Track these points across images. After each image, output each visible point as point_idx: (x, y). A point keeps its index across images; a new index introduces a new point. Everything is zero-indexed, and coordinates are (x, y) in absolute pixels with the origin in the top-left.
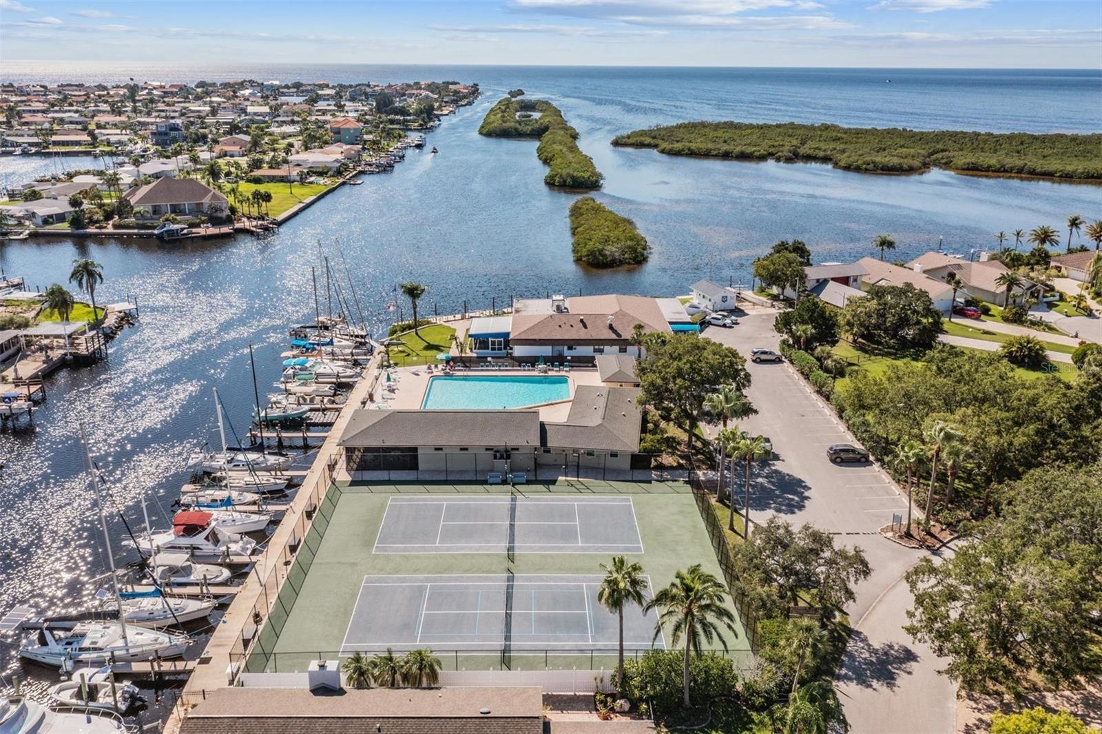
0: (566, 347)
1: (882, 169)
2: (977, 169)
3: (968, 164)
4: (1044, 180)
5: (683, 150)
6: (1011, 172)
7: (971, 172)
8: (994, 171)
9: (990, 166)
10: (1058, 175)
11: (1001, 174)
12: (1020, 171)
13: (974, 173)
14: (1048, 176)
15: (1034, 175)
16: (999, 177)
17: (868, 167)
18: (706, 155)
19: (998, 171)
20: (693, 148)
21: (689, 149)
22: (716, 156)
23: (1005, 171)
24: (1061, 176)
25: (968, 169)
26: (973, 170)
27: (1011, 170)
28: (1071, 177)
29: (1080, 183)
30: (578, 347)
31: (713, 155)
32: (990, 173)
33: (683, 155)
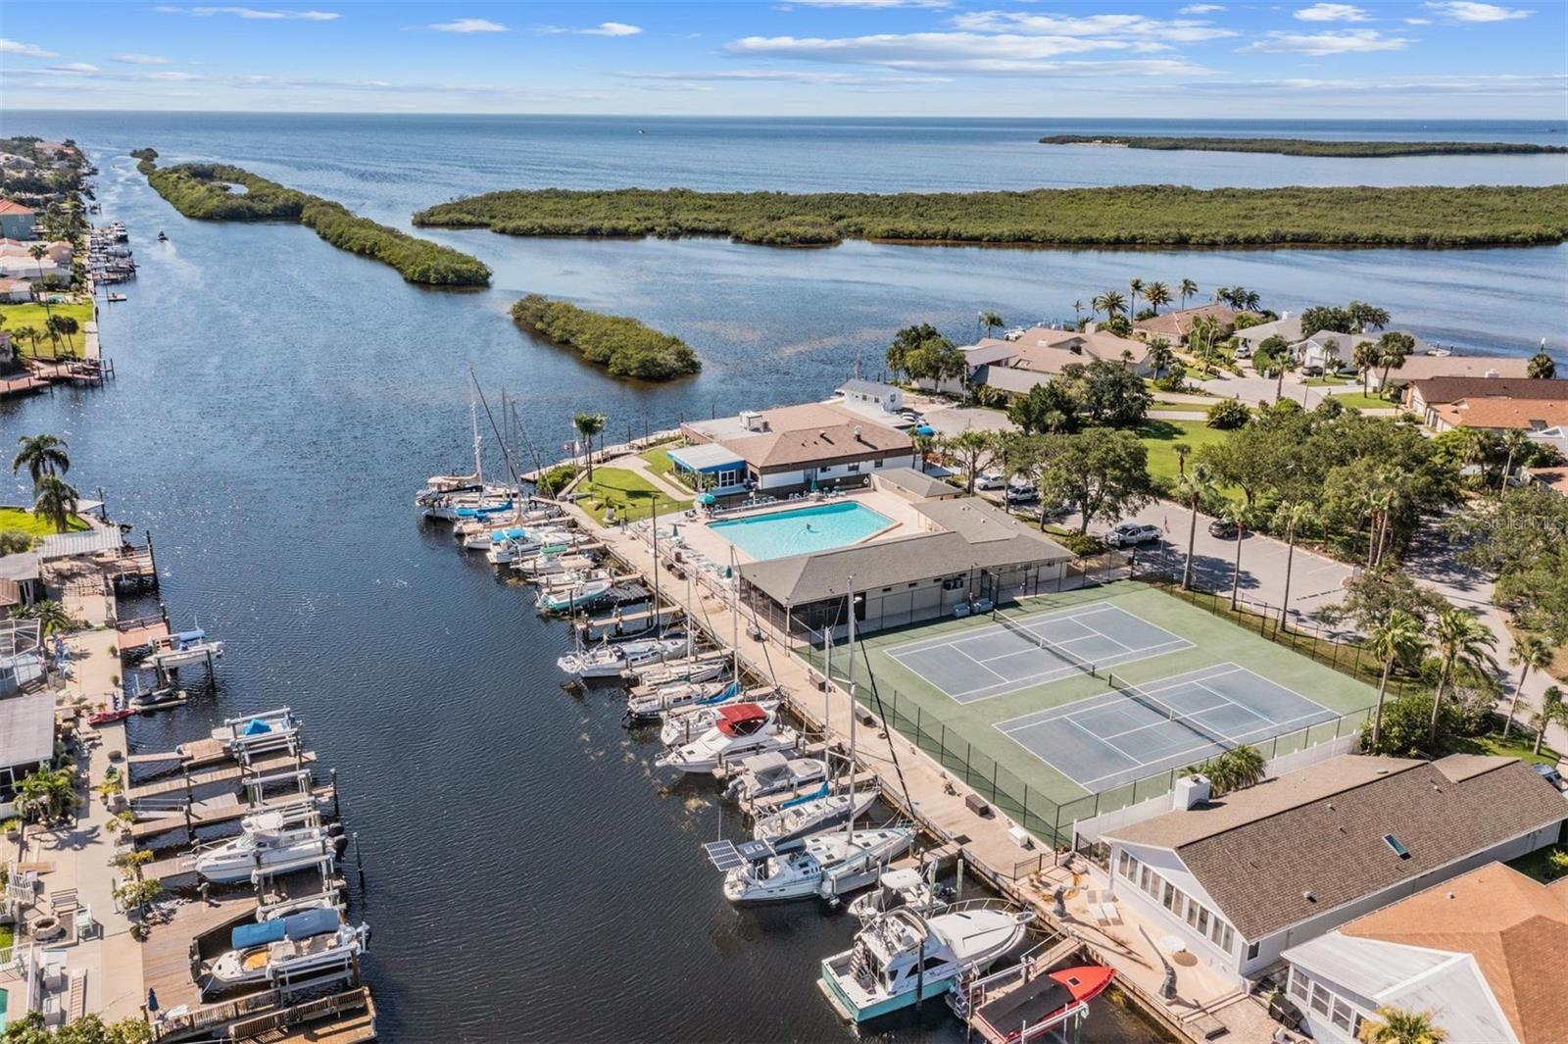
0: (819, 469)
1: (800, 241)
2: (898, 237)
3: (887, 231)
4: (970, 245)
5: (533, 229)
6: (935, 238)
7: (891, 241)
8: (917, 238)
9: (911, 233)
10: (985, 239)
11: (925, 242)
12: (944, 236)
13: (895, 241)
14: (975, 241)
15: (958, 240)
16: (921, 245)
17: (784, 240)
18: (566, 234)
19: (921, 238)
20: (545, 225)
21: (541, 227)
22: (580, 235)
23: (929, 238)
24: (989, 241)
25: (888, 237)
26: (894, 237)
27: (933, 236)
28: (1000, 241)
29: (1008, 247)
30: (832, 468)
31: (574, 234)
32: (913, 241)
33: (534, 235)
